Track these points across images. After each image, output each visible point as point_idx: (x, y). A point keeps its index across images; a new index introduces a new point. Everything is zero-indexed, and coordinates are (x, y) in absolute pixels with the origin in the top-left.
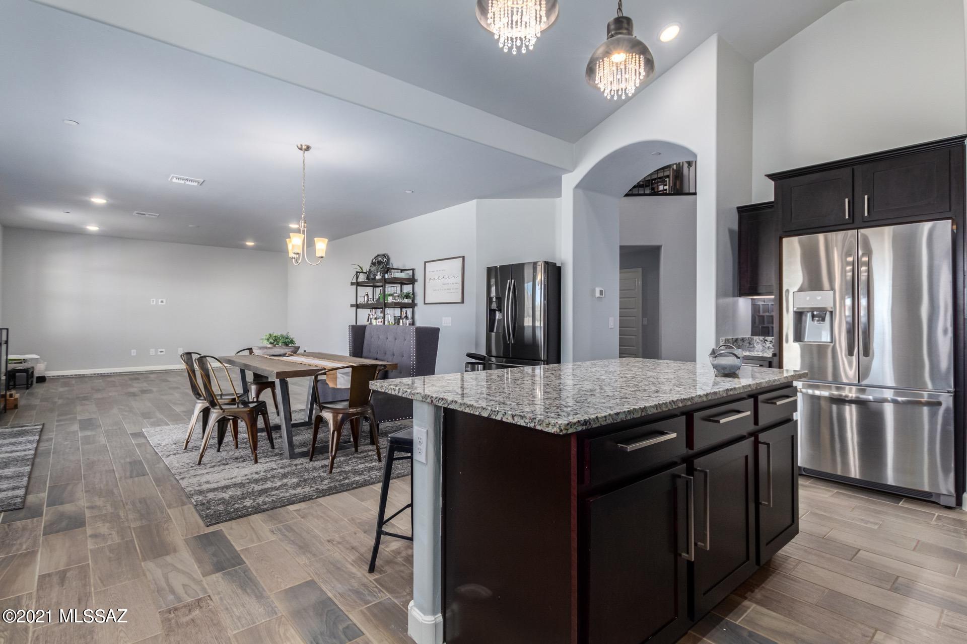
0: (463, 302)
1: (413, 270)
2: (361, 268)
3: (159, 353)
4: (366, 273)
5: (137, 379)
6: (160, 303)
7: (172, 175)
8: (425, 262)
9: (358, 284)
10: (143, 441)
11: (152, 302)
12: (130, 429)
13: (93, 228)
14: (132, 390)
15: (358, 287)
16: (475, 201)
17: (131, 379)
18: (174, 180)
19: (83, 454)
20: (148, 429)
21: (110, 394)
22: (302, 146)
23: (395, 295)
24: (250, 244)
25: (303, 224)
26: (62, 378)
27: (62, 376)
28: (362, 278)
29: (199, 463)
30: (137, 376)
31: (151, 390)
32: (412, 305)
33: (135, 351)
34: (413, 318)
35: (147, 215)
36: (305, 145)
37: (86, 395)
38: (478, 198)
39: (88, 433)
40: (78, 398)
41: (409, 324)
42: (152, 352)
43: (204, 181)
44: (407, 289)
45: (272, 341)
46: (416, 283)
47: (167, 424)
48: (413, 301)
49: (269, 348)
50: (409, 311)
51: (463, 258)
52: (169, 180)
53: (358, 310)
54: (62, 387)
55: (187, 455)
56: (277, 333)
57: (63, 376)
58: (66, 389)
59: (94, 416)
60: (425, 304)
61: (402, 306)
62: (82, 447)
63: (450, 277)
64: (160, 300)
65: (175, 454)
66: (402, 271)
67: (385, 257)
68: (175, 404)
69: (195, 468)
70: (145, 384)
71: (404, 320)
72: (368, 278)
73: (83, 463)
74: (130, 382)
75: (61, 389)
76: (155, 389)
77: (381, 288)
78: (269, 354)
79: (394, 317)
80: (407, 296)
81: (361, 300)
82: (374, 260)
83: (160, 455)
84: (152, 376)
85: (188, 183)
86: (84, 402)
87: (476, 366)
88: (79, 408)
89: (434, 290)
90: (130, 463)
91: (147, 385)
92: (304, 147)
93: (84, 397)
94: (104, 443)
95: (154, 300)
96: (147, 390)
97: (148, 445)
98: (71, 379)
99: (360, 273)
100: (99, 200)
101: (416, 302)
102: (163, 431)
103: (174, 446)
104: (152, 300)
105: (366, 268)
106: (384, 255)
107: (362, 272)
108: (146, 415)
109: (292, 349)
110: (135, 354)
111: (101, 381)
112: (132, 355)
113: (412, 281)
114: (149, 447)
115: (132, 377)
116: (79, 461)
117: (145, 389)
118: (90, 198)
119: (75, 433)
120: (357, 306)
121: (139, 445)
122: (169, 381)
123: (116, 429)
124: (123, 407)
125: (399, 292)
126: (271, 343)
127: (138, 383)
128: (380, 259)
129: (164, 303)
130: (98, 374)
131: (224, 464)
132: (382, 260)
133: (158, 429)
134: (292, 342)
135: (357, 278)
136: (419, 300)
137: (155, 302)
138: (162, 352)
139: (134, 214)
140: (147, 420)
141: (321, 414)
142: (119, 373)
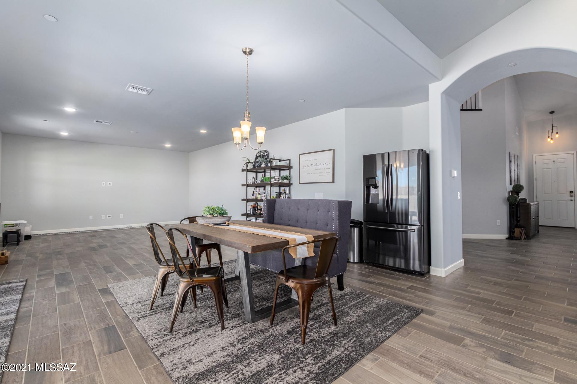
0: (333, 182)
1: (289, 160)
2: (249, 160)
3: (108, 218)
4: (252, 163)
5: (94, 236)
6: (108, 185)
7: (130, 84)
8: (300, 155)
9: (248, 171)
10: (111, 299)
11: (103, 184)
12: (98, 285)
13: (64, 134)
14: (93, 245)
15: (248, 173)
16: (344, 109)
17: (90, 236)
18: (130, 89)
19: (60, 317)
20: (113, 285)
21: (77, 249)
22: (246, 49)
23: (276, 177)
24: (168, 145)
25: (247, 115)
26: (43, 236)
27: (42, 234)
28: (250, 166)
29: (171, 331)
30: (94, 234)
31: (106, 245)
32: (289, 185)
33: (92, 216)
34: (290, 193)
35: (103, 123)
36: (249, 49)
37: (60, 250)
38: (348, 106)
39: (64, 290)
40: (54, 253)
41: (288, 198)
42: (103, 217)
43: (153, 90)
44: (285, 173)
45: (212, 213)
46: (291, 169)
47: (127, 280)
48: (289, 182)
49: (210, 218)
50: (287, 189)
51: (334, 150)
52: (126, 89)
53: (248, 188)
54: (42, 243)
55: (154, 318)
56: (215, 206)
57: (44, 234)
58: (45, 244)
59: (67, 271)
60: (300, 183)
61: (280, 185)
62: (59, 308)
63: (321, 164)
64: (108, 183)
65: (143, 317)
66: (280, 161)
67: (266, 152)
68: (126, 258)
69: (168, 337)
70: (101, 240)
71: (284, 195)
72: (254, 166)
73: (61, 331)
74: (90, 239)
75: (42, 245)
76: (108, 245)
77: (263, 173)
78: (209, 222)
79: (276, 193)
80: (286, 178)
81: (250, 182)
82: (258, 154)
83: (130, 318)
84: (104, 233)
85: (140, 92)
86: (58, 256)
87: (353, 228)
88: (55, 263)
89: (307, 174)
90: (105, 329)
91: (102, 241)
92: (248, 50)
93: (59, 252)
94: (78, 302)
95: (105, 183)
96: (103, 245)
97: (117, 304)
98: (49, 237)
99: (249, 163)
100: (70, 109)
101: (291, 182)
102: (125, 287)
103: (139, 306)
104: (103, 183)
105: (253, 160)
106: (265, 151)
107: (250, 163)
108: (108, 270)
109: (227, 219)
110: (92, 219)
111: (69, 237)
112: (90, 219)
113: (289, 168)
114: (118, 307)
115: (91, 234)
116: (56, 327)
117: (101, 244)
118: (63, 107)
119: (52, 289)
120: (248, 186)
121: (109, 304)
122: (117, 238)
123: (86, 285)
124: (88, 261)
125: (277, 175)
126: (210, 214)
127: (95, 239)
128: (262, 153)
129: (111, 185)
130: (67, 232)
131: (193, 331)
132: (264, 154)
133: (120, 284)
134: (226, 213)
135: (247, 166)
136: (294, 180)
137: (105, 184)
138: (110, 217)
139: (94, 122)
140: (109, 274)
141: (287, 284)
142: (81, 231)
